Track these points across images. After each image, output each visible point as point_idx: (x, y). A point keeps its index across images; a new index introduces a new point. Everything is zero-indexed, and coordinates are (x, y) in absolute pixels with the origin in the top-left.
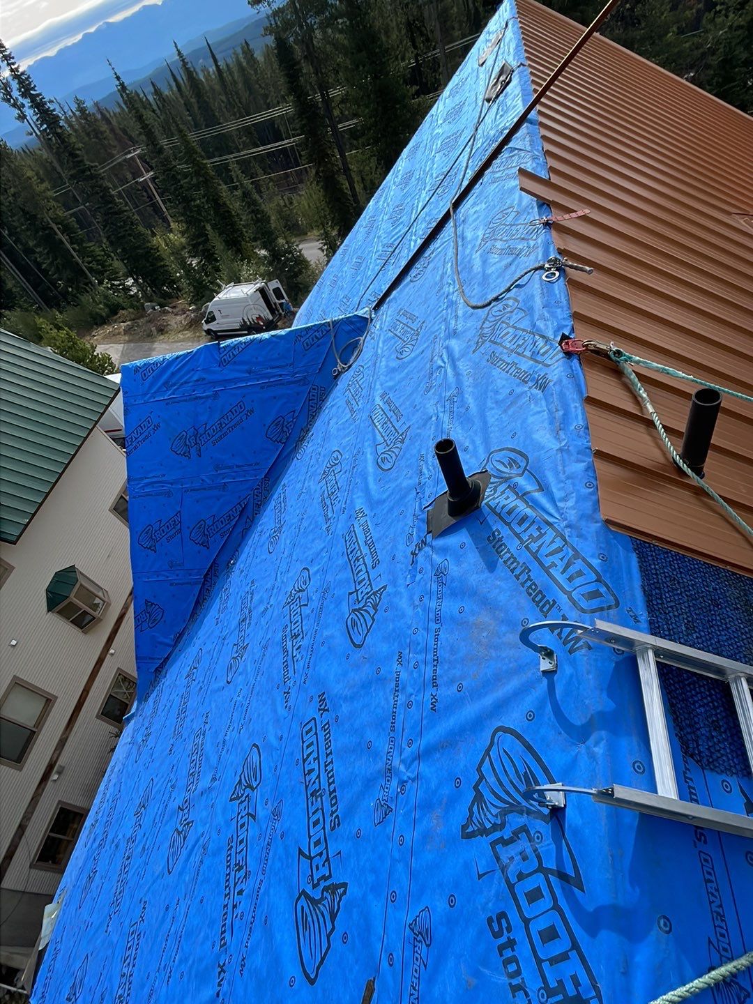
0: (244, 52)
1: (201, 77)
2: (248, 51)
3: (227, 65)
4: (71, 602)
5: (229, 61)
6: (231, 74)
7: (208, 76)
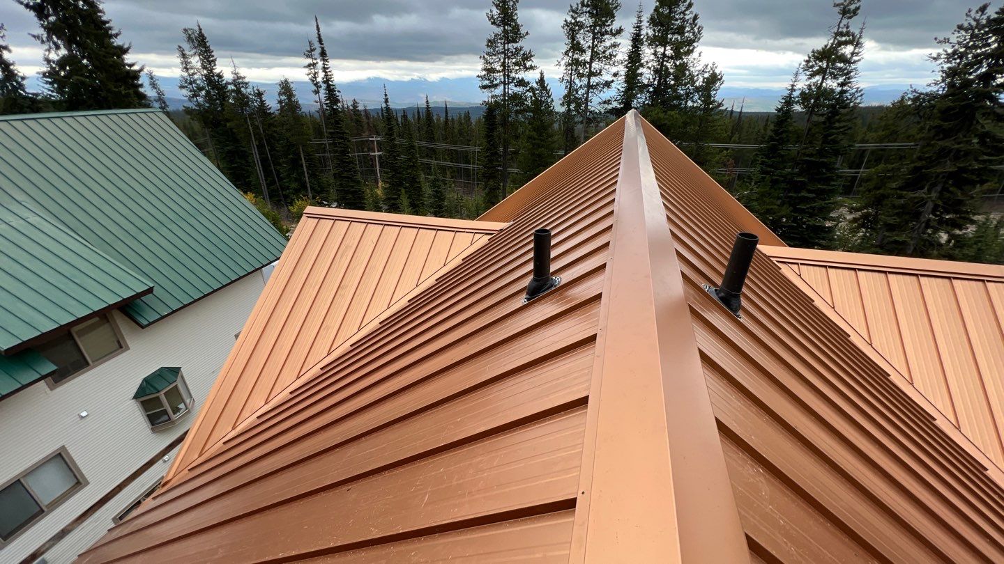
0: (465, 116)
1: (435, 118)
2: (467, 116)
3: (453, 119)
4: (158, 398)
5: (455, 118)
6: (453, 123)
7: (438, 120)
